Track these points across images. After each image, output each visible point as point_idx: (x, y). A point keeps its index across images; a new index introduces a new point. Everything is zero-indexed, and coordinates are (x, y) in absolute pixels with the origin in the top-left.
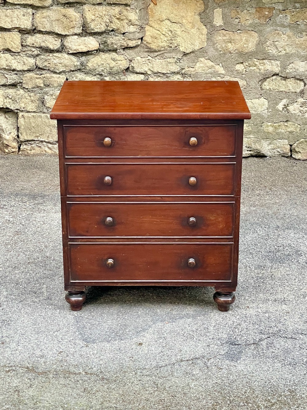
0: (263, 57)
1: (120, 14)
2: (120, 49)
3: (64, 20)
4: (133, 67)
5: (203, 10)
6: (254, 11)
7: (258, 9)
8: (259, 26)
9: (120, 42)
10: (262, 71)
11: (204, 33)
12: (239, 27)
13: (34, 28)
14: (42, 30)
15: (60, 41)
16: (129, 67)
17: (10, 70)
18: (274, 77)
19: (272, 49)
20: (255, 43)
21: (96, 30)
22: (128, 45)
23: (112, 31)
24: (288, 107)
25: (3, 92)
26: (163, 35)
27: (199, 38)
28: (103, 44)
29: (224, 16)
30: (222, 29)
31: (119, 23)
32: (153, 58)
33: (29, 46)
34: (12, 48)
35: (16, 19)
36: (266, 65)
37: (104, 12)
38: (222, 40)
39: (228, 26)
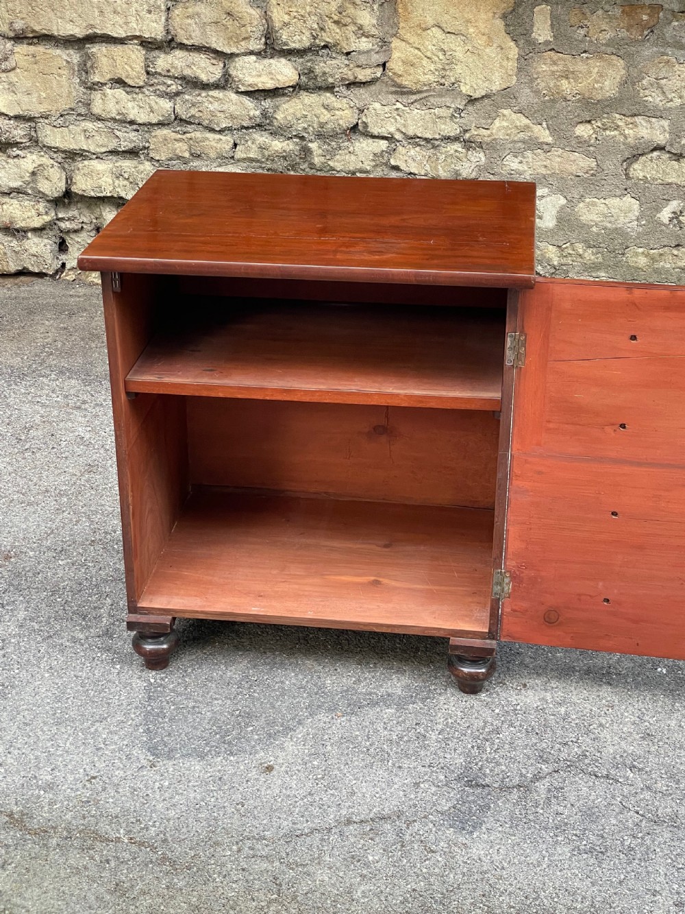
0: (634, 109)
1: (340, 13)
2: (339, 87)
3: (228, 23)
4: (366, 125)
5: (511, 9)
6: (618, 11)
7: (627, 9)
8: (627, 44)
9: (340, 71)
10: (629, 140)
11: (510, 56)
12: (586, 46)
13: (170, 37)
14: (185, 42)
15: (222, 65)
16: (357, 124)
17: (125, 122)
18: (655, 154)
19: (653, 94)
20: (618, 80)
21: (293, 45)
22: (356, 78)
23: (325, 47)
24: (681, 218)
25: (111, 166)
26: (428, 58)
27: (501, 66)
28: (306, 74)
29: (556, 22)
30: (550, 47)
31: (338, 31)
32: (405, 106)
33: (160, 74)
34: (127, 77)
35: (135, 19)
36: (640, 128)
37: (308, 9)
38: (549, 73)
39: (562, 43)
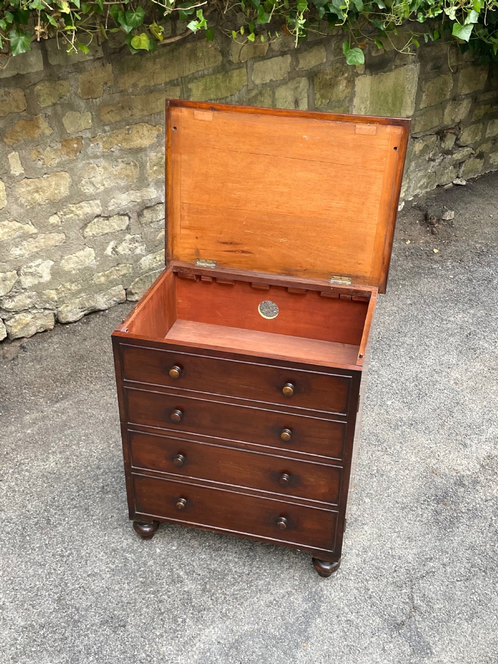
0: (80, 199)
6: (59, 146)
7: (64, 143)
8: (68, 163)
10: (81, 217)
11: (1, 189)
12: (45, 171)
18: (96, 220)
19: (88, 188)
20: (68, 185)
24: (116, 250)
29: (23, 161)
30: (24, 177)
36: (84, 208)
38: (27, 192)
39: (31, 172)
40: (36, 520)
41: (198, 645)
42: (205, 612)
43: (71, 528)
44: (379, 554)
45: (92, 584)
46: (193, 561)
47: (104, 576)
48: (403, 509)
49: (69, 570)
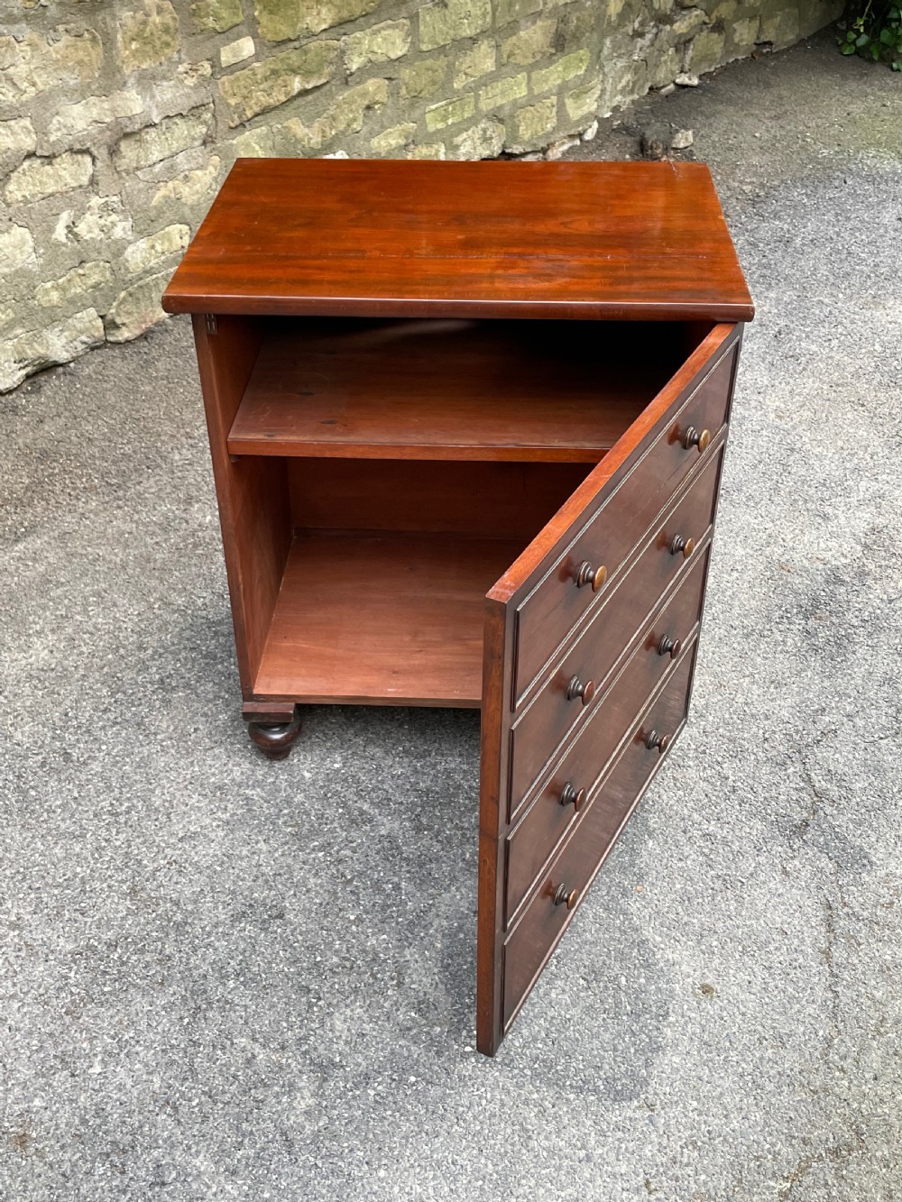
19: (4, 90)
40: (40, 757)
41: (436, 923)
42: (433, 865)
43: (117, 762)
44: (727, 716)
45: (193, 853)
46: (383, 782)
47: (212, 836)
48: (747, 636)
49: (138, 837)
